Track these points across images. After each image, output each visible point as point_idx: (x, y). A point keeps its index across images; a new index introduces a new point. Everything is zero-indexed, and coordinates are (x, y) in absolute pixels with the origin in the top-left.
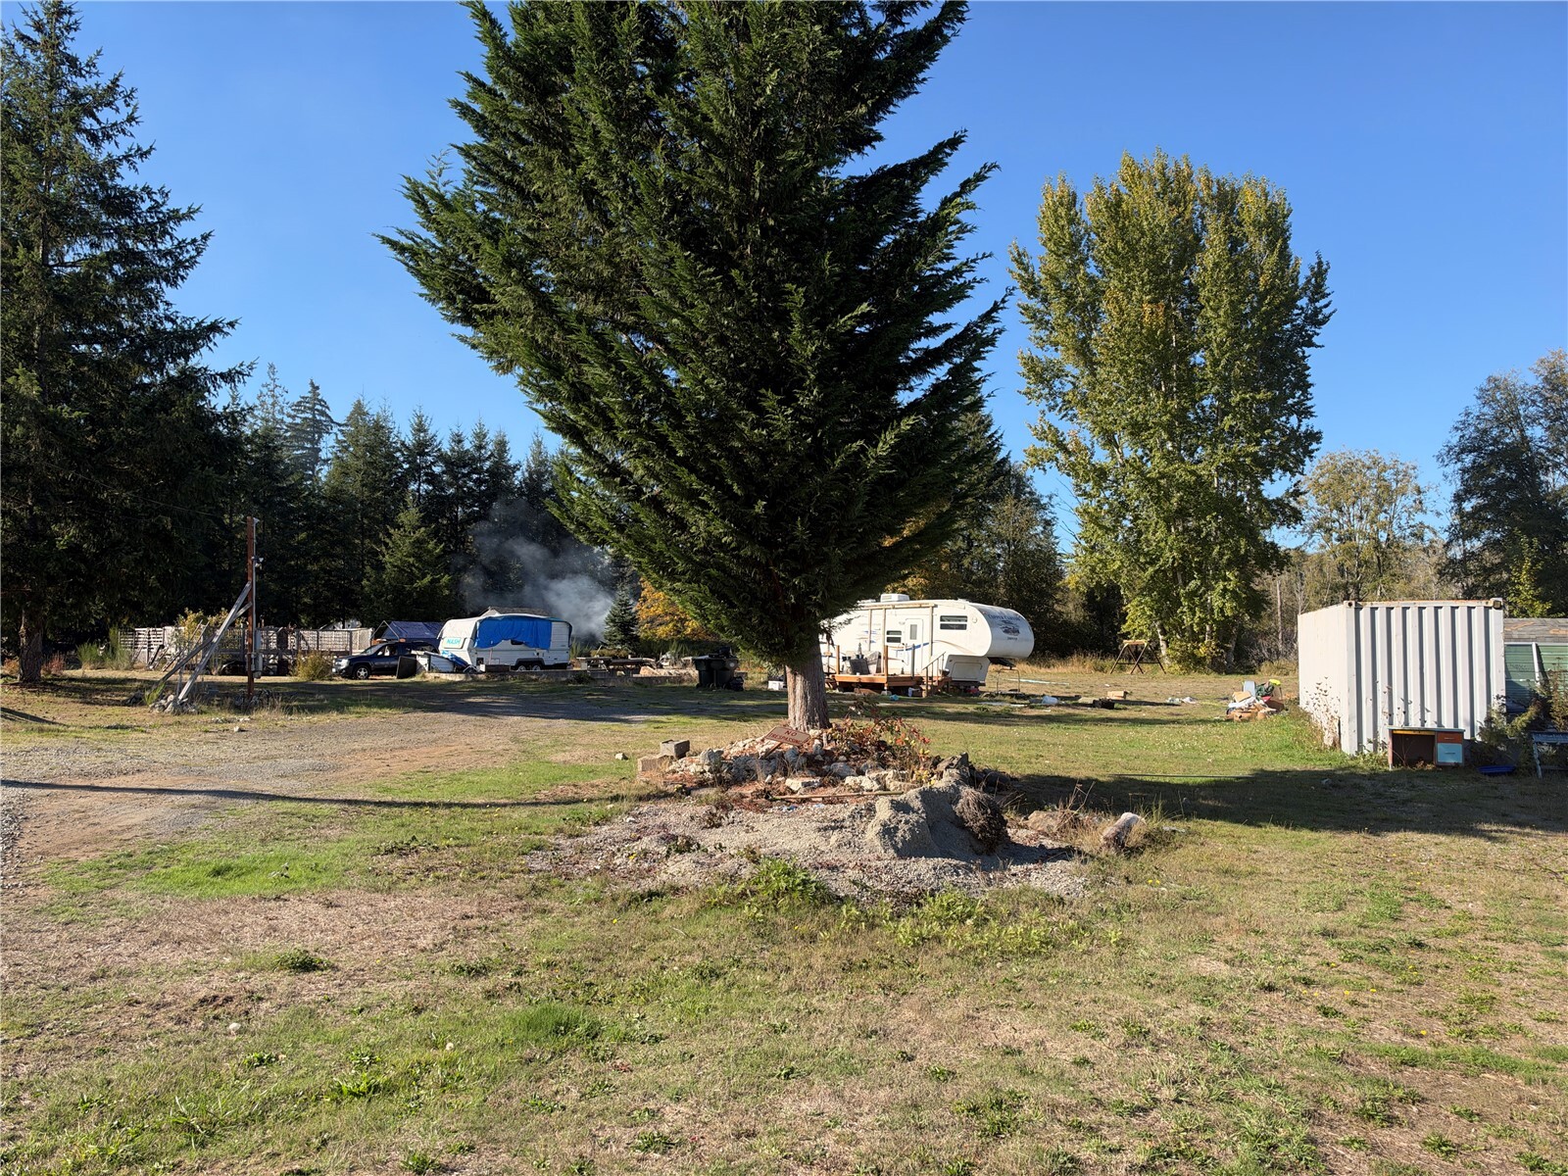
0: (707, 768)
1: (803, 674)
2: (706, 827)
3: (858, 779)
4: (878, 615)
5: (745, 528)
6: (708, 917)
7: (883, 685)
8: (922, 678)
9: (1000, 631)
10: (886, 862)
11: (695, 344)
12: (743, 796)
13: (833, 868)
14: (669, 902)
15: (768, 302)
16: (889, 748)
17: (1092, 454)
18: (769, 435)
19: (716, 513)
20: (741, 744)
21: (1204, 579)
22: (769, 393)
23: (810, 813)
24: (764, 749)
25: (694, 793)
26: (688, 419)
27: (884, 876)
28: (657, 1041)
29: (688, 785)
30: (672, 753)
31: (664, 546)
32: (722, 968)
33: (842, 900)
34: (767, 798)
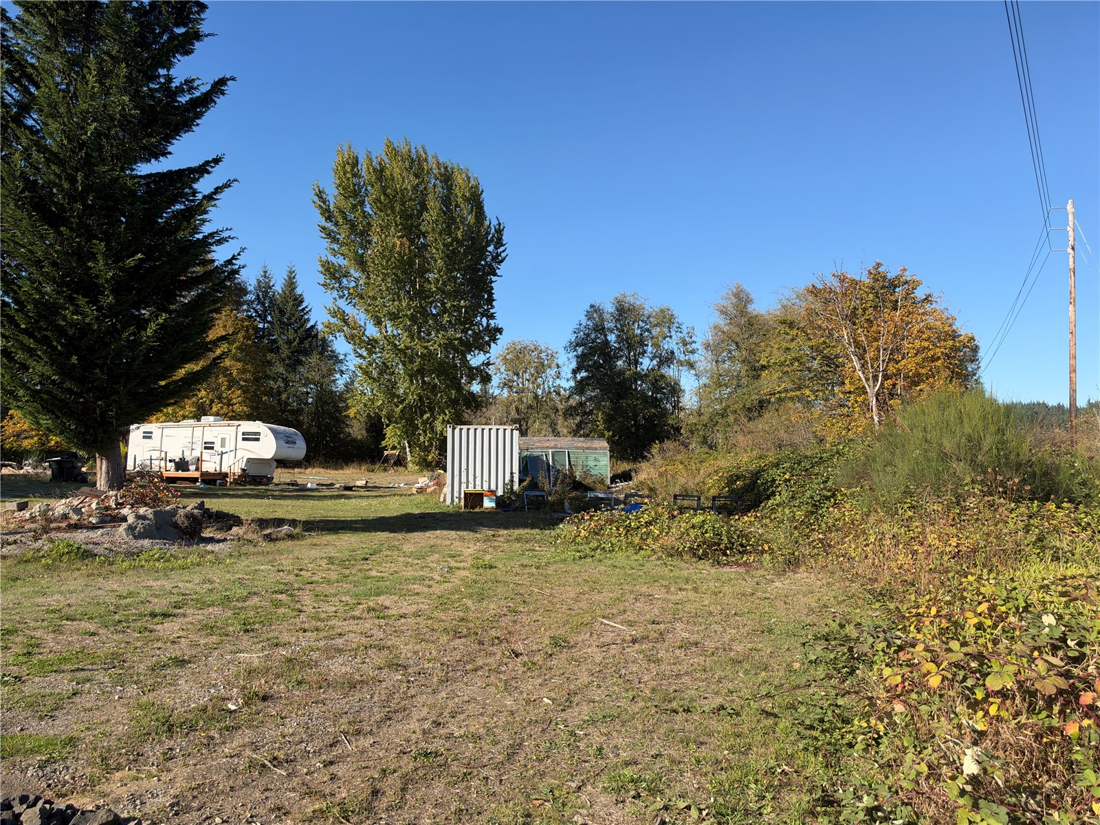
0: (37, 514)
1: (108, 460)
4: (198, 431)
7: (198, 478)
8: (227, 474)
9: (282, 443)
10: (127, 541)
12: (60, 527)
13: (96, 544)
17: (365, 330)
18: (83, 319)
20: (64, 501)
21: (432, 415)
22: (82, 297)
24: (77, 502)
27: (123, 546)
29: (24, 524)
30: (16, 509)
33: (97, 556)
34: (75, 527)
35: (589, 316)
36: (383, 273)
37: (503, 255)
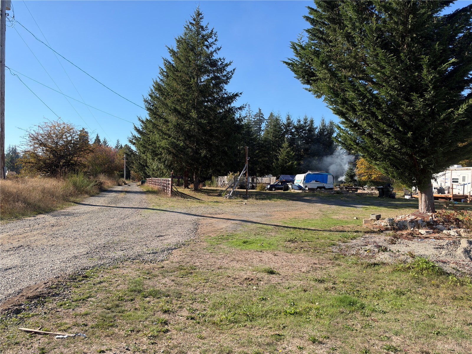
0: (388, 224)
1: (425, 193)
2: (390, 244)
3: (449, 231)
5: (403, 142)
6: (396, 274)
7: (451, 198)
8: (467, 196)
10: (466, 262)
11: (386, 81)
12: (402, 235)
13: (444, 263)
14: (381, 267)
15: (413, 63)
16: (461, 221)
18: (413, 109)
19: (393, 137)
20: (400, 217)
22: (414, 94)
23: (430, 242)
24: (410, 219)
25: (384, 232)
26: (383, 106)
27: (466, 267)
28: (385, 313)
29: (382, 229)
30: (375, 218)
31: (373, 149)
32: (404, 292)
33: (449, 274)
34: (412, 236)
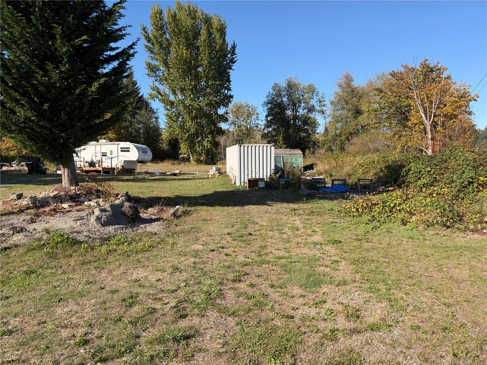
0: (30, 202)
1: (67, 167)
3: (89, 203)
4: (98, 147)
5: (41, 114)
7: (101, 171)
8: (115, 168)
9: (141, 153)
10: (98, 229)
12: (45, 211)
13: (78, 232)
14: (14, 250)
15: (46, 30)
16: (100, 192)
17: (169, 97)
18: (50, 80)
19: (28, 108)
20: (44, 193)
21: (202, 137)
22: (49, 64)
23: (71, 215)
24: (53, 195)
26: (13, 71)
27: (97, 233)
28: (8, 298)
29: (22, 209)
30: (16, 198)
32: (36, 270)
33: (82, 242)
34: (54, 211)
35: (274, 88)
36: (177, 68)
37: (235, 59)
